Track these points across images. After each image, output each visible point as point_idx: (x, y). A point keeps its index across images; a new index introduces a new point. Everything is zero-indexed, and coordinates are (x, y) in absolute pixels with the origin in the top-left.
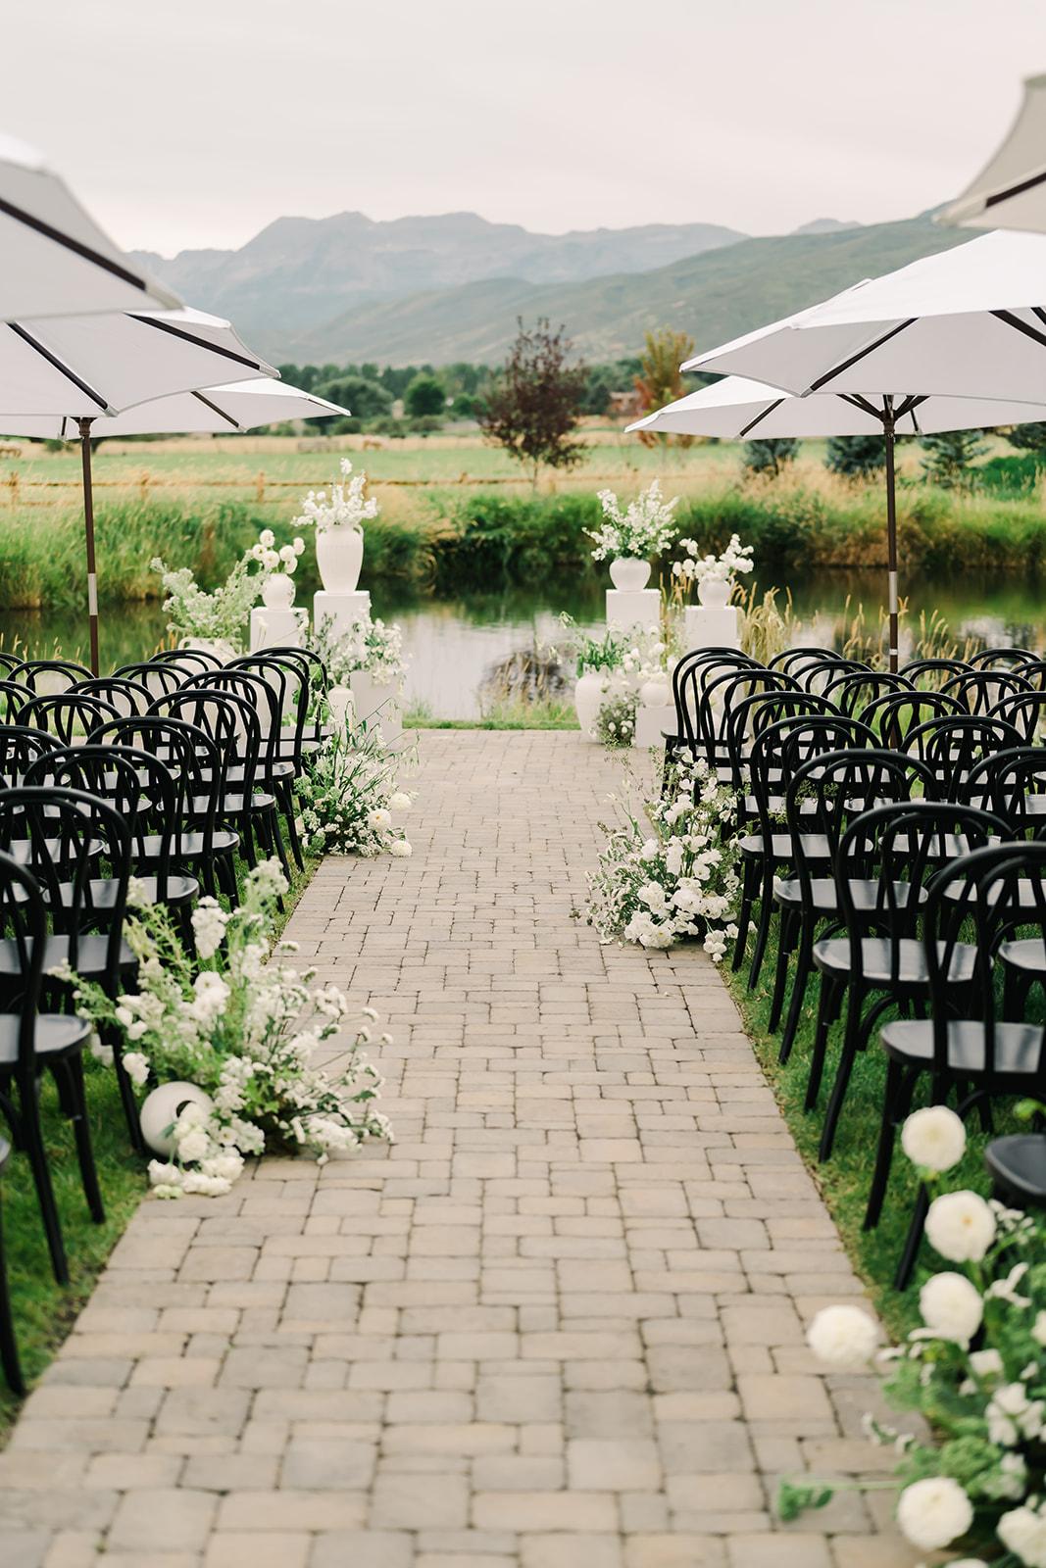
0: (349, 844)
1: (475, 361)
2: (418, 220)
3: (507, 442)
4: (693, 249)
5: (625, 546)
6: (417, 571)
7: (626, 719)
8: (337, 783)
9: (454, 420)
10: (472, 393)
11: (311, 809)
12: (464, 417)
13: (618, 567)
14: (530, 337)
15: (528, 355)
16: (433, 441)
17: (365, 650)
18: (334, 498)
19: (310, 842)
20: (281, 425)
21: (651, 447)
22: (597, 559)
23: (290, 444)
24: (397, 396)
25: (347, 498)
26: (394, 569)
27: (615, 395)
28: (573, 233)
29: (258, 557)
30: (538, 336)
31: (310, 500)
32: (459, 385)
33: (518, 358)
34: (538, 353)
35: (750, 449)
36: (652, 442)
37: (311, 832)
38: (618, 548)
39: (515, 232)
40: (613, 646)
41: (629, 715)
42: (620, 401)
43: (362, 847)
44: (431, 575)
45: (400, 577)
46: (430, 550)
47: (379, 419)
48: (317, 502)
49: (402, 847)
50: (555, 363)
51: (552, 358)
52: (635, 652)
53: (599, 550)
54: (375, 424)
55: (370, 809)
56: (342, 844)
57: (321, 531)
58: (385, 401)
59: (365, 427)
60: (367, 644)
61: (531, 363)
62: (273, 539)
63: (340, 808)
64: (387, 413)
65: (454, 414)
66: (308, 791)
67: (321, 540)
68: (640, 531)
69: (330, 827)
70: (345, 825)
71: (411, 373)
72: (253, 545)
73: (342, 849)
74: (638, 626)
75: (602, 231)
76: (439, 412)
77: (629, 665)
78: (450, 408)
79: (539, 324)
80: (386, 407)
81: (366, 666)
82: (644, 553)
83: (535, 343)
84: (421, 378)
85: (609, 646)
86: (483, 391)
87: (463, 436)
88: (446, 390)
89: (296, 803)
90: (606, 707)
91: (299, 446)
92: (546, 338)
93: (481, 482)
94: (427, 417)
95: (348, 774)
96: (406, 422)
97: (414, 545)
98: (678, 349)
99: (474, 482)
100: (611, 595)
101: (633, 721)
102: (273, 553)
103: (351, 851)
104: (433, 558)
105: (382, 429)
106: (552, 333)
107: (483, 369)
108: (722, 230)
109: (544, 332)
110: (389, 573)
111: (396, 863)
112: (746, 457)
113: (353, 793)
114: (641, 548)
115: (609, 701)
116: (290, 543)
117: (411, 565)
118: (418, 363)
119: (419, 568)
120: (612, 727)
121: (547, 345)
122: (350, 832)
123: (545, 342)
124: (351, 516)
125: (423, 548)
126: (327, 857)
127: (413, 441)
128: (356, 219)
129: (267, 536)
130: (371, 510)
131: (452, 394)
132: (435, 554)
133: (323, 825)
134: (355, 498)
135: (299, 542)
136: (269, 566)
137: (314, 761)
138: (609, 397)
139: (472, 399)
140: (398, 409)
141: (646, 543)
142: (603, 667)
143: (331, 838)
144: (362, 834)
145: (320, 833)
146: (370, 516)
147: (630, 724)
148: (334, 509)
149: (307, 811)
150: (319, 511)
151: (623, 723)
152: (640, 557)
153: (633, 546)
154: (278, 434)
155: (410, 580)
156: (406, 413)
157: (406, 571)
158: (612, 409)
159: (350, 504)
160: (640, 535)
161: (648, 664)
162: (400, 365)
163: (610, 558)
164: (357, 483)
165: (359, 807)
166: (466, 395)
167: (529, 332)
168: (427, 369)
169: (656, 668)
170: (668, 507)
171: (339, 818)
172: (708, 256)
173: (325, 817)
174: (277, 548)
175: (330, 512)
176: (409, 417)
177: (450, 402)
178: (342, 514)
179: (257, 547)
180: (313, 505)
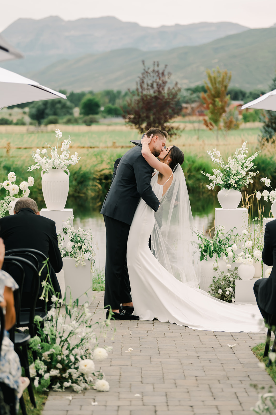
0: (66, 384)
1: (115, 88)
2: (87, 20)
3: (137, 126)
4: (222, 34)
5: (227, 181)
6: (91, 194)
7: (229, 286)
8: (58, 340)
9: (105, 117)
10: (113, 104)
11: (40, 360)
12: (110, 116)
13: (223, 194)
14: (150, 71)
15: (148, 81)
16: (94, 128)
17: (71, 244)
18: (52, 153)
19: (40, 383)
20: (18, 120)
21: (211, 129)
22: (210, 189)
23: (23, 129)
24: (76, 106)
25: (60, 153)
26: (79, 193)
27: (184, 105)
28: (163, 27)
29: (6, 188)
30: (154, 71)
31: (37, 154)
32: (107, 100)
33: (143, 82)
34: (154, 80)
35: (263, 130)
36: (211, 127)
37: (40, 376)
38: (222, 183)
39: (134, 26)
40: (220, 242)
41: (231, 284)
42: (186, 108)
43: (75, 386)
44: (98, 196)
45: (82, 197)
46: (98, 181)
47: (68, 117)
48: (43, 156)
49: (102, 384)
50: (163, 85)
51: (161, 82)
52: (235, 246)
53: (211, 184)
54: (65, 119)
55: (80, 359)
56: (62, 384)
57: (44, 172)
58: (71, 108)
59: (60, 121)
60: (72, 241)
61: (150, 85)
62: (15, 177)
63: (59, 358)
64: (71, 114)
65: (105, 114)
66: (38, 347)
67: (45, 178)
68: (235, 172)
69: (54, 372)
70: (63, 370)
71: (83, 95)
72: (4, 180)
73: (61, 387)
74: (235, 230)
75: (177, 25)
76: (97, 113)
77: (230, 254)
78: (103, 112)
79: (154, 65)
80: (70, 111)
81: (71, 255)
82: (238, 186)
83: (152, 74)
84: (88, 97)
85: (217, 242)
86: (119, 103)
87: (109, 125)
88: (101, 102)
89: (30, 355)
90: (217, 279)
91: (28, 130)
92: (158, 72)
93: (122, 147)
94: (91, 116)
95: (65, 336)
96: (80, 118)
97: (89, 179)
98: (223, 78)
99: (119, 147)
100: (218, 211)
101: (233, 288)
102: (15, 186)
103: (67, 388)
104: (100, 186)
105: (69, 122)
106: (161, 69)
107: (119, 93)
108: (236, 25)
109: (156, 69)
110: (76, 194)
111: (99, 397)
112: (261, 134)
113: (68, 348)
114: (236, 183)
115: (218, 274)
116: (26, 180)
117: (87, 189)
118: (86, 89)
119: (92, 192)
120: (220, 291)
121: (158, 76)
122: (66, 375)
123: (157, 74)
124: (63, 164)
125: (94, 179)
126: (51, 393)
127: (83, 128)
128: (56, 19)
129: (12, 175)
130: (75, 160)
131: (104, 105)
132: (101, 183)
133: (48, 371)
134: (65, 153)
135: (31, 179)
136: (12, 193)
137: (42, 326)
138: (181, 106)
139: (113, 107)
140: (77, 112)
141: (240, 180)
142: (215, 255)
143: (54, 380)
144: (75, 376)
145: (47, 376)
146: (73, 163)
147: (231, 289)
148: (52, 159)
149: (38, 361)
150: (44, 161)
151: (227, 289)
152: (236, 189)
153: (232, 181)
154: (17, 124)
155: (87, 199)
156: (80, 114)
157: (85, 193)
158: (184, 111)
159: (62, 156)
160: (236, 175)
161: (242, 253)
162: (77, 91)
163: (218, 188)
164: (66, 143)
165: (72, 358)
166: (110, 105)
167: (149, 69)
168: (91, 93)
169: (247, 255)
170: (251, 159)
171: (59, 366)
172: (229, 37)
173: (50, 366)
174: (17, 182)
175: (50, 161)
176: (82, 116)
177: (102, 109)
178: (57, 162)
179: (6, 182)
180: (40, 157)
